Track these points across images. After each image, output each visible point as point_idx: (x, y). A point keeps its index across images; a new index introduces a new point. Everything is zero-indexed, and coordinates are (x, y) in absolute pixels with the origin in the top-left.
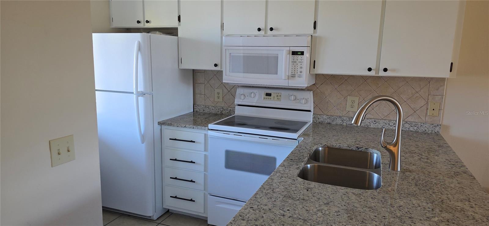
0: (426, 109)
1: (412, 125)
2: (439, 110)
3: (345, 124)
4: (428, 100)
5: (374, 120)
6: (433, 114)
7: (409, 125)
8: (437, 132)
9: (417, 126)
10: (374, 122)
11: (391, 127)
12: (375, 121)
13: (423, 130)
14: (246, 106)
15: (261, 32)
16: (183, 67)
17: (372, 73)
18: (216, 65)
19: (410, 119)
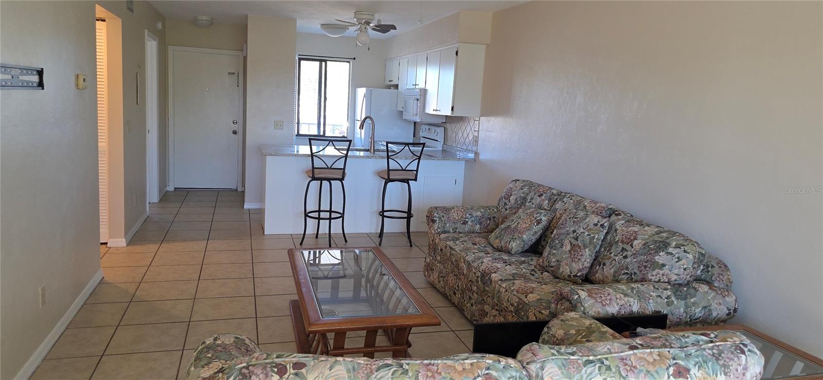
14: (424, 137)
15: (414, 86)
16: (398, 109)
17: (435, 113)
18: (403, 108)
19: (468, 149)
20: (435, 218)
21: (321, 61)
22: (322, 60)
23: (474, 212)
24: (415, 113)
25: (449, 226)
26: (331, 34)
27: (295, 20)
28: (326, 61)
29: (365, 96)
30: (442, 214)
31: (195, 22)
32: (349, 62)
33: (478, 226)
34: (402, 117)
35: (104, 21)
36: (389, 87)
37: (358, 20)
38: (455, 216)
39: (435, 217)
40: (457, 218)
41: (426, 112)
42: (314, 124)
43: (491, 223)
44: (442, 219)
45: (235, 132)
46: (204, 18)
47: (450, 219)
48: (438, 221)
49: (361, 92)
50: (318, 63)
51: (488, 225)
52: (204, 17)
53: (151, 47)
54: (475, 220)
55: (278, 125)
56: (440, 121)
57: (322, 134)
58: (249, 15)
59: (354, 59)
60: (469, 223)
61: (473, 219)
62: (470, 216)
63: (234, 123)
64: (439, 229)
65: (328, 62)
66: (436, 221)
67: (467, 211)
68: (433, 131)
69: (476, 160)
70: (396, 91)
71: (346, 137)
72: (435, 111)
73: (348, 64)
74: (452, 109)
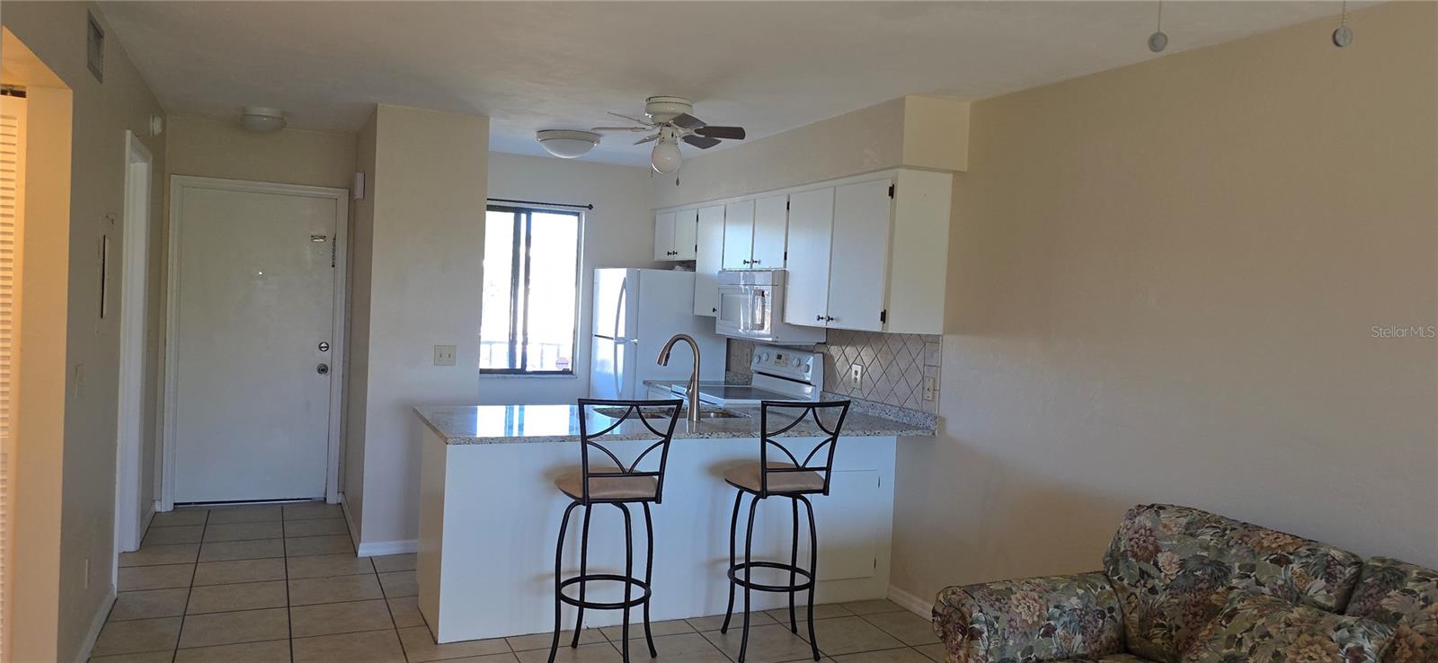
0: (922, 388)
1: (906, 414)
2: (934, 390)
4: (924, 373)
6: (928, 397)
7: (903, 413)
8: (928, 427)
9: (910, 416)
12: (872, 405)
13: (914, 422)
14: (760, 373)
15: (748, 266)
16: (696, 313)
17: (822, 324)
18: (714, 310)
19: (908, 405)
20: (977, 626)
21: (517, 211)
22: (519, 209)
23: (1064, 598)
24: (758, 322)
25: (1014, 644)
26: (557, 152)
27: (487, 118)
28: (528, 212)
29: (624, 286)
30: (993, 613)
31: (242, 123)
32: (578, 214)
33: (1079, 637)
34: (715, 331)
35: (21, 94)
36: (669, 266)
37: (655, 114)
38: (1024, 617)
39: (977, 621)
40: (1030, 622)
41: (787, 321)
42: (504, 343)
43: (1107, 626)
44: (996, 626)
45: (323, 370)
46: (265, 111)
47: (1013, 623)
48: (986, 634)
49: (611, 281)
50: (511, 215)
51: (1101, 631)
52: (265, 109)
53: (137, 173)
54: (1070, 622)
55: (444, 355)
56: (810, 340)
57: (518, 366)
58: (379, 105)
59: (590, 207)
60: (1059, 631)
61: (1066, 619)
62: (1057, 612)
63: (320, 348)
64: (992, 655)
65: (533, 213)
66: (981, 633)
67: (1046, 596)
68: (795, 362)
69: (936, 434)
70: (690, 273)
71: (571, 373)
72: (824, 321)
73: (576, 217)
74: (883, 317)
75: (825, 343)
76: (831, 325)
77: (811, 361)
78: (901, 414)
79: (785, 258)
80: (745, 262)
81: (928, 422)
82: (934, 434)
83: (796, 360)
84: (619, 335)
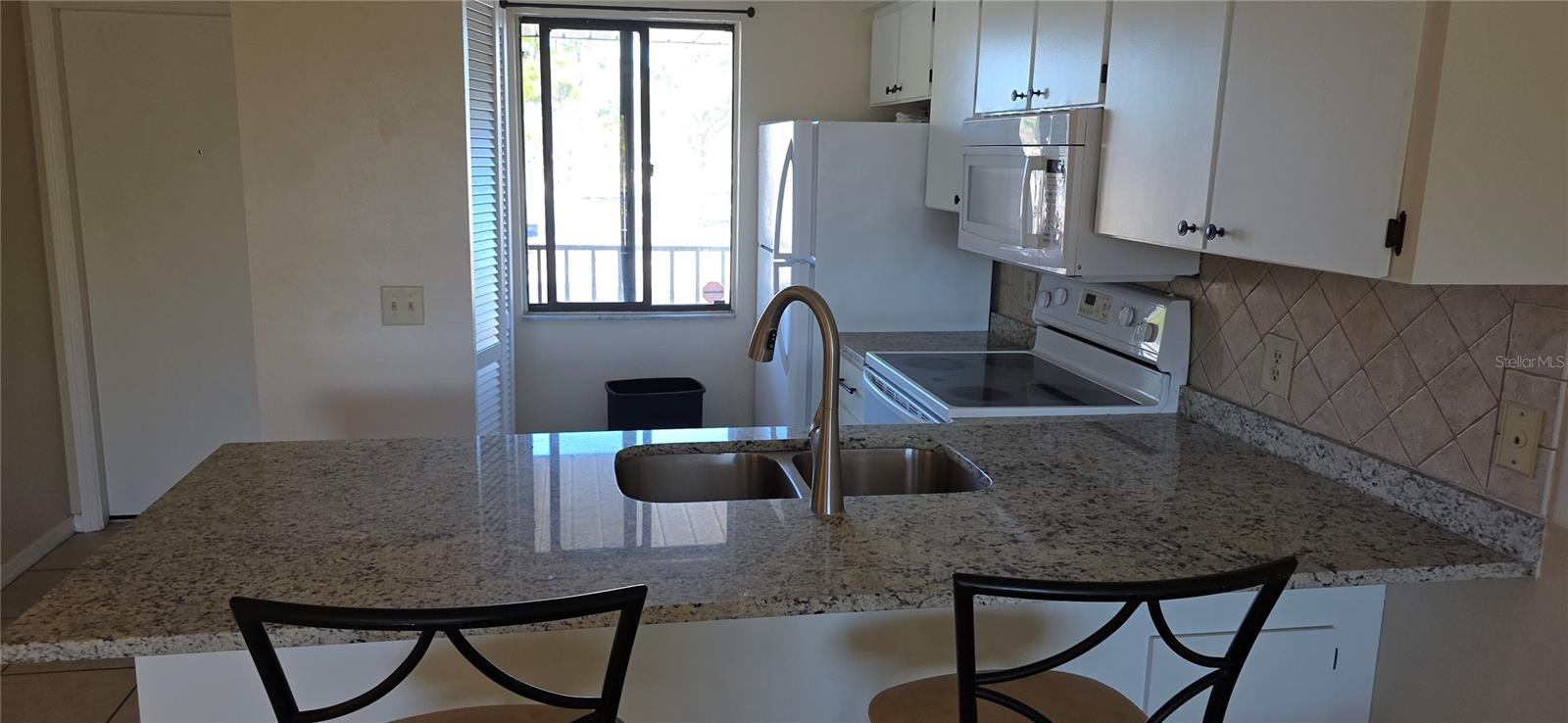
0: (1492, 430)
1: (1429, 495)
2: (1539, 446)
3: (1245, 437)
4: (1502, 389)
5: (1318, 440)
6: (1514, 462)
7: (1419, 490)
8: (1510, 550)
9: (1444, 503)
10: (1318, 449)
11: (1364, 484)
12: (1321, 447)
13: (1461, 525)
14: (1050, 327)
15: (1022, 103)
16: (931, 203)
17: (1194, 242)
18: (957, 200)
19: (1435, 466)
21: (626, 28)
22: (632, 26)
24: (1038, 231)
28: (643, 28)
29: (790, 153)
32: (731, 27)
36: (888, 114)
49: (779, 136)
50: (615, 36)
56: (1161, 272)
57: (639, 298)
59: (751, 12)
65: (653, 32)
69: (1538, 573)
70: (919, 126)
71: (727, 308)
72: (1199, 236)
73: (731, 33)
74: (1396, 234)
75: (1196, 277)
76: (1217, 247)
77: (1158, 315)
78: (1413, 490)
79: (1104, 79)
80: (1015, 95)
81: (1511, 537)
82: (1530, 573)
83: (1126, 310)
84: (782, 250)
